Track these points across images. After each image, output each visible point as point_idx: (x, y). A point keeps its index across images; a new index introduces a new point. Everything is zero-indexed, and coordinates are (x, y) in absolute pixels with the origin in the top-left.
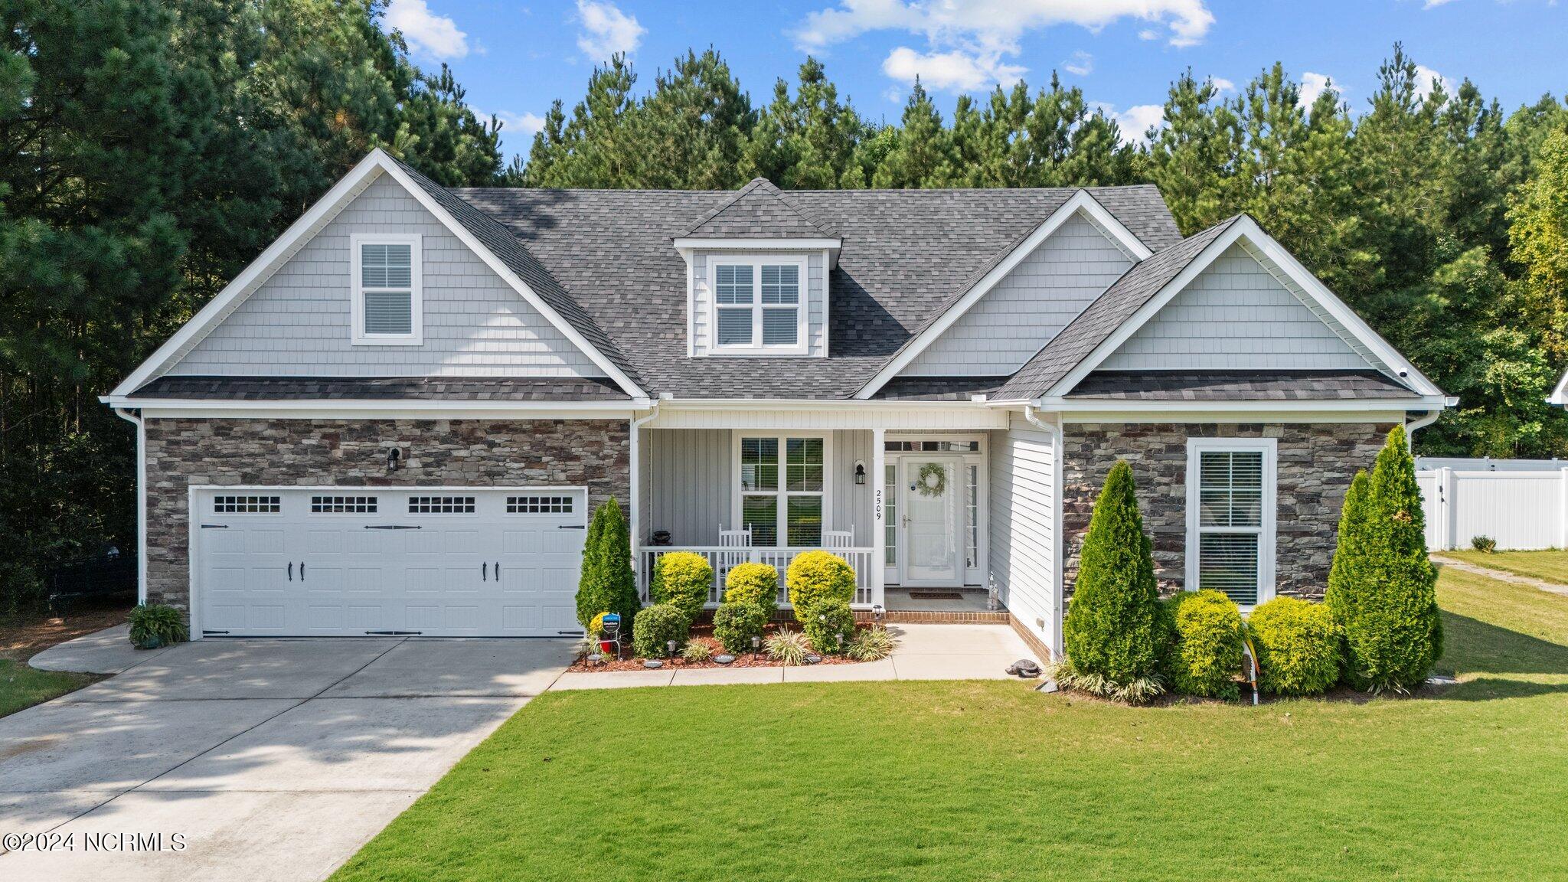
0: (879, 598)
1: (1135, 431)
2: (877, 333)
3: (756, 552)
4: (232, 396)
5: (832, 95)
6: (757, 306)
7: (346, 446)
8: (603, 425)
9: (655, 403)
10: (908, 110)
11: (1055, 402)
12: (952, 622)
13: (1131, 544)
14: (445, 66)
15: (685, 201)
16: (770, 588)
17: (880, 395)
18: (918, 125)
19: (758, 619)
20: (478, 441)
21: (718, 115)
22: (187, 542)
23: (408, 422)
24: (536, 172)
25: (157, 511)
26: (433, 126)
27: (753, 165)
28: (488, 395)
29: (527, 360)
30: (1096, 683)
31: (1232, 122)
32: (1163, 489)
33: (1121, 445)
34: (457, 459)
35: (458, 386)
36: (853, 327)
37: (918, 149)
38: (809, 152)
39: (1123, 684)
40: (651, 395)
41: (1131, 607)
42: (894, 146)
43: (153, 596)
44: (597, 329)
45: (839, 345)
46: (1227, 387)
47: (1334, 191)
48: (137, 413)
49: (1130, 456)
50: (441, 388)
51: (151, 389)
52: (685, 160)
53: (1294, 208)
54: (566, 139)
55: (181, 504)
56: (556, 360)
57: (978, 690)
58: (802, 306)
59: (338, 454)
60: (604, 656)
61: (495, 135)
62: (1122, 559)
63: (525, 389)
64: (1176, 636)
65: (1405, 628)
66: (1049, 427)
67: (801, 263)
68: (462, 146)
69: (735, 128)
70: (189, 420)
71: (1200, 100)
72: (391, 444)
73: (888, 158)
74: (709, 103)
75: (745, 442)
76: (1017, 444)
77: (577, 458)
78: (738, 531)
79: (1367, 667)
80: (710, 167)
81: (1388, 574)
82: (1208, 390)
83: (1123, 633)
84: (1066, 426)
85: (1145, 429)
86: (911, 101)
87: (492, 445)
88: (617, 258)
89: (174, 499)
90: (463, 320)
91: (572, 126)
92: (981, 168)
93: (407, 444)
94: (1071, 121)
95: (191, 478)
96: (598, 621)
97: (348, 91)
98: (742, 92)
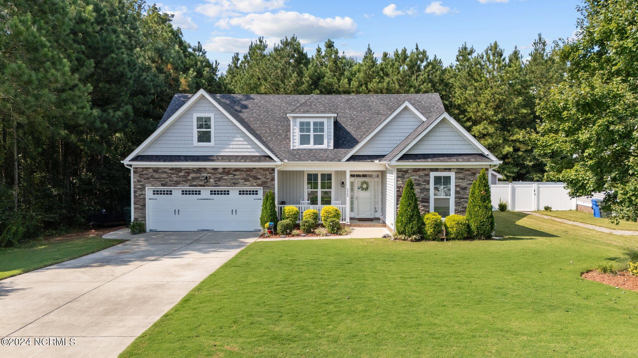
0: (348, 220)
1: (416, 170)
2: (348, 142)
3: (312, 206)
4: (159, 161)
5: (337, 52)
6: (312, 134)
7: (192, 175)
8: (267, 169)
9: (282, 163)
10: (365, 56)
11: (394, 163)
12: (370, 227)
13: (412, 200)
14: (199, 43)
15: (288, 99)
16: (316, 217)
17: (348, 160)
18: (367, 64)
19: (313, 224)
20: (230, 174)
21: (296, 61)
22: (145, 203)
23: (210, 168)
24: (229, 79)
25: (137, 194)
26: (196, 65)
27: (308, 79)
28: (234, 161)
29: (245, 150)
30: (403, 237)
31: (480, 63)
32: (424, 186)
33: (412, 174)
34: (225, 179)
35: (225, 158)
36: (341, 140)
37: (368, 73)
38: (329, 74)
39: (410, 236)
40: (281, 160)
41: (412, 216)
42: (359, 71)
43: (136, 219)
44: (263, 141)
45: (337, 145)
46: (440, 158)
47: (515, 88)
48: (131, 166)
49: (415, 177)
50: (220, 159)
51: (136, 159)
52: (284, 77)
53: (500, 94)
54: (240, 67)
55: (143, 192)
56: (253, 150)
57: (373, 240)
58: (325, 134)
59: (190, 178)
60: (269, 234)
61: (216, 68)
62: (409, 204)
63: (245, 159)
64: (424, 224)
65: (484, 222)
66: (393, 169)
67: (325, 121)
68: (205, 72)
69: (302, 65)
70: (146, 168)
71: (469, 54)
72: (205, 175)
73: (356, 76)
74: (293, 56)
75: (308, 174)
76: (388, 175)
77: (259, 179)
78: (306, 201)
79: (474, 232)
80: (293, 80)
81: (480, 208)
82: (435, 159)
83: (409, 223)
84: (397, 169)
85: (419, 170)
86: (366, 54)
87: (235, 175)
88: (267, 117)
89: (142, 191)
90: (226, 138)
91: (242, 62)
92: (389, 80)
93: (210, 175)
94: (422, 62)
95: (147, 185)
96: (267, 225)
97: (172, 58)
98: (304, 52)
